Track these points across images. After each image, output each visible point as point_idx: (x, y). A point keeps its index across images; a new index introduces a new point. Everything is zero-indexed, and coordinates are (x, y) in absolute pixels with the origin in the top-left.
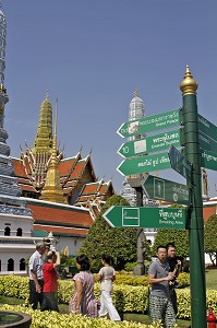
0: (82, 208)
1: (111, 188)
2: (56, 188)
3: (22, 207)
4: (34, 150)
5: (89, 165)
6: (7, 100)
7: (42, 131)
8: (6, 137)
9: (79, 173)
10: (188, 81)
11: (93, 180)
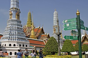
0: (41, 40)
1: (49, 35)
2: (34, 35)
3: (26, 40)
4: (27, 25)
5: (42, 29)
6: (20, 12)
7: (29, 20)
8: (21, 22)
9: (40, 31)
10: (78, 12)
11: (44, 33)
